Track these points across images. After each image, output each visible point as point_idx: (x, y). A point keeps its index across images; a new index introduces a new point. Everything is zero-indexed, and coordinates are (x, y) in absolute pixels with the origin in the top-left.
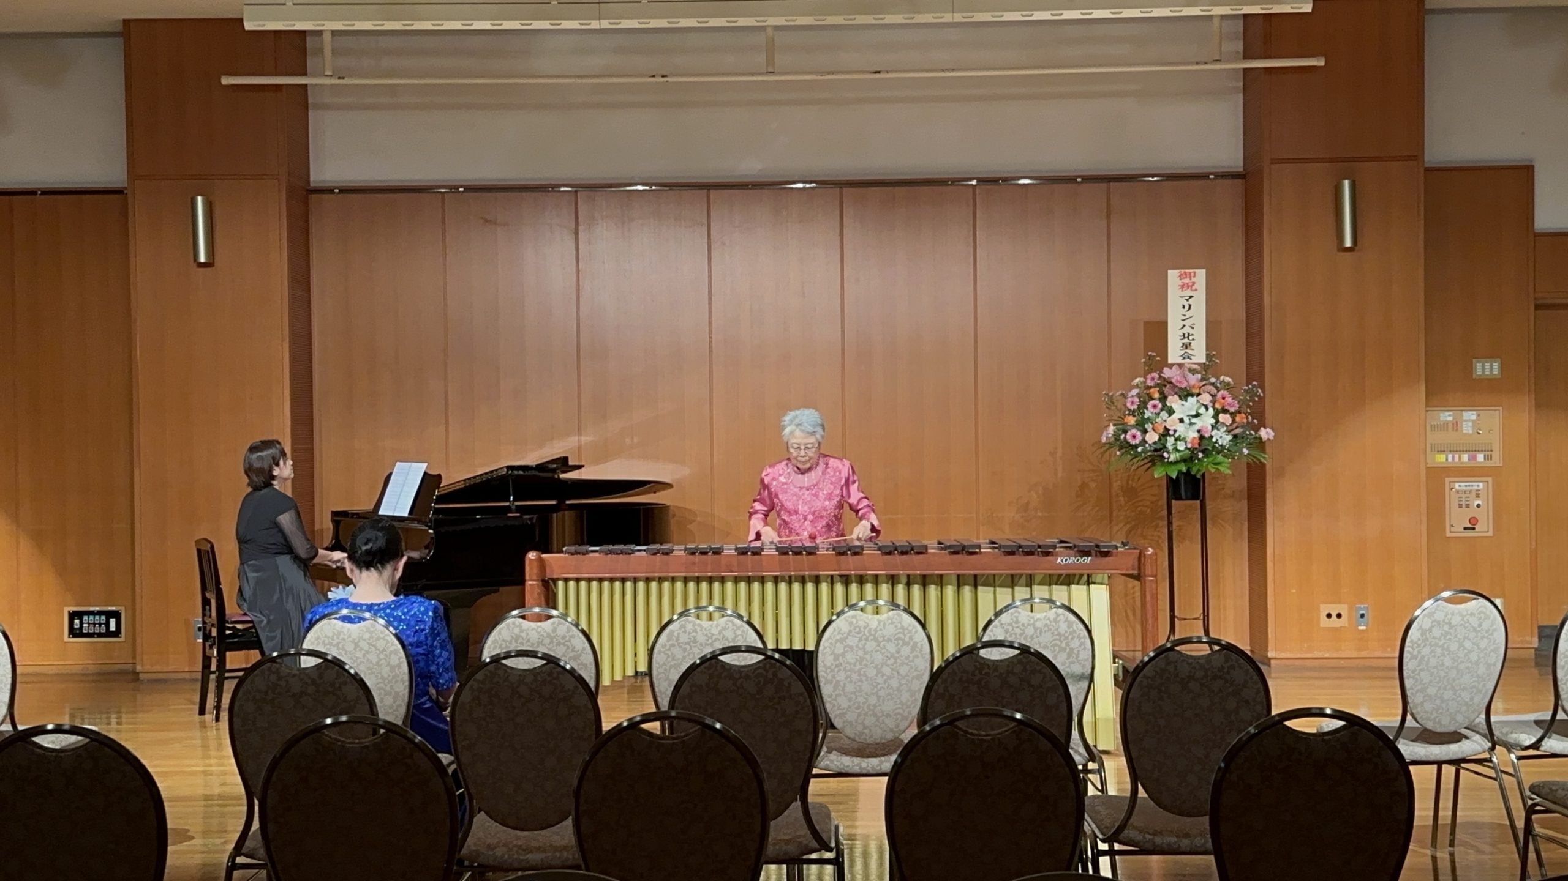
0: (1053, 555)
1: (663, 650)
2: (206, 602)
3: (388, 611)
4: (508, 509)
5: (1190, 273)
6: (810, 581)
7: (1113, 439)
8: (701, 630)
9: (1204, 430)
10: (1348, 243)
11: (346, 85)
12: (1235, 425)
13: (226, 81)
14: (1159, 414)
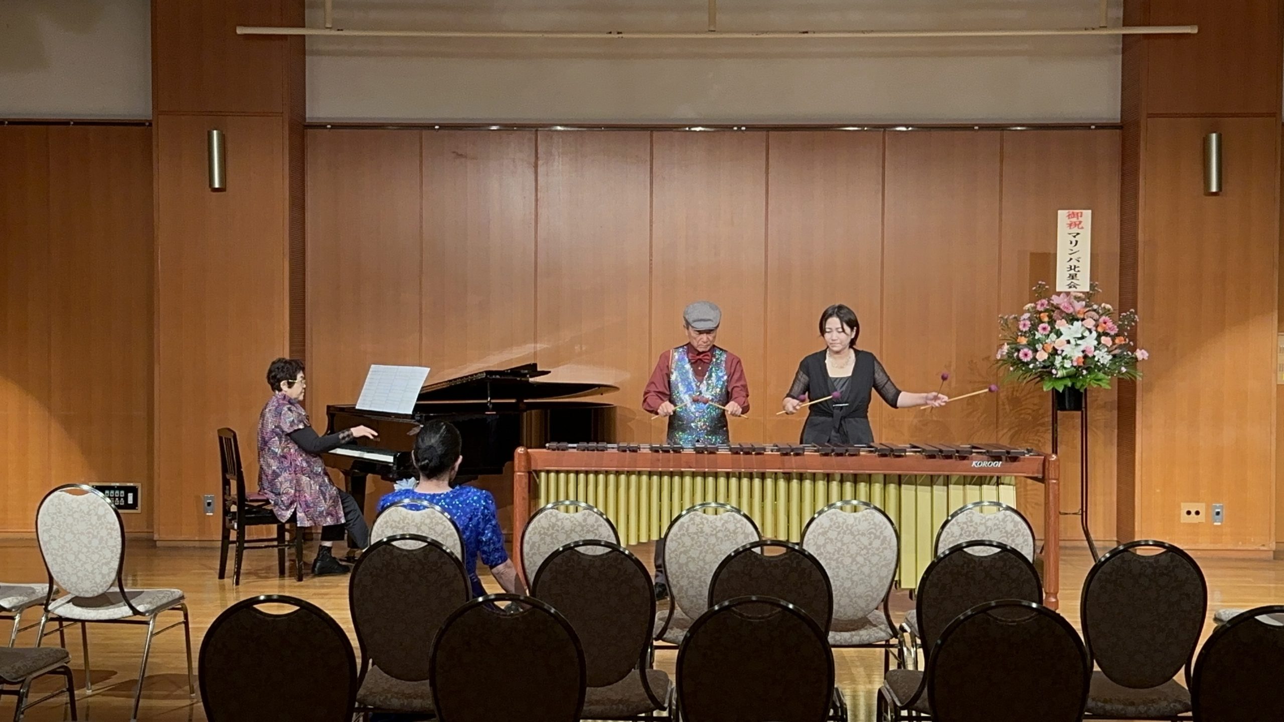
0: (968, 459)
1: (674, 538)
2: (226, 483)
3: (448, 500)
4: (484, 407)
5: (1078, 213)
6: (757, 477)
7: (1006, 357)
8: (707, 523)
9: (1088, 350)
10: (1214, 189)
11: (346, 36)
12: (1115, 347)
13: (240, 31)
14: (1049, 335)
